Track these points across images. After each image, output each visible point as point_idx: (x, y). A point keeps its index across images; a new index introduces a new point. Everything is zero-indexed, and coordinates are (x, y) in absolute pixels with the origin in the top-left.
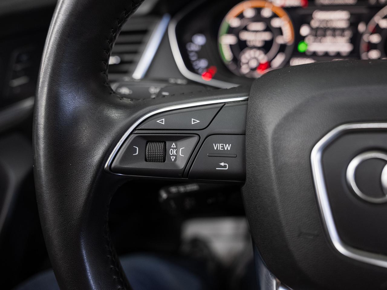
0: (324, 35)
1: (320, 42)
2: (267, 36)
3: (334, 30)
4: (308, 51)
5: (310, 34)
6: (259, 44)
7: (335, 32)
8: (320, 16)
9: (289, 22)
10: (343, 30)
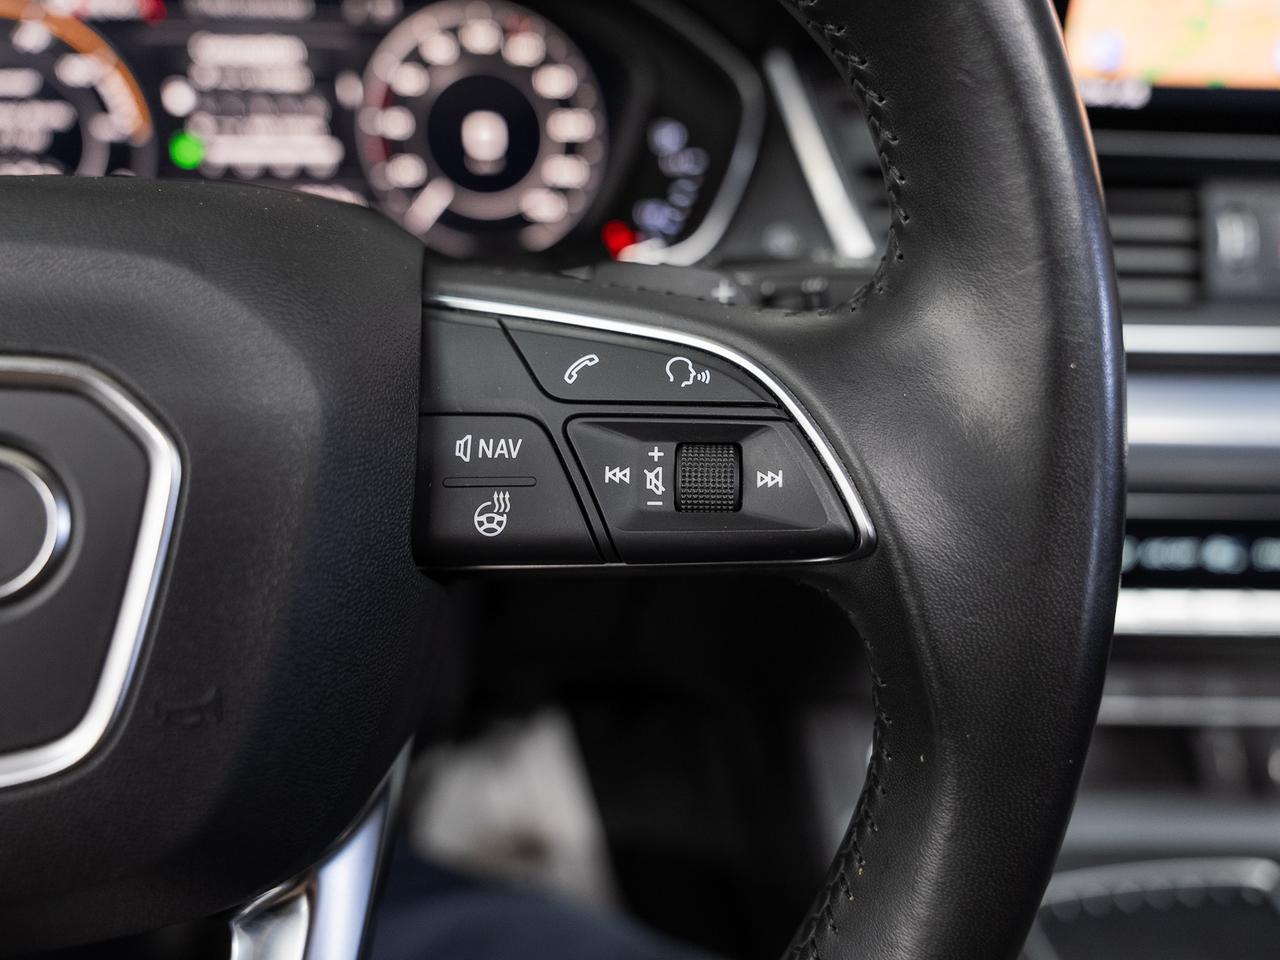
0: (246, 113)
1: (235, 132)
2: (55, 116)
3: (274, 97)
4: (205, 164)
5: (200, 108)
6: (34, 142)
7: (278, 103)
8: (214, 54)
9: (117, 66)
10: (299, 97)
